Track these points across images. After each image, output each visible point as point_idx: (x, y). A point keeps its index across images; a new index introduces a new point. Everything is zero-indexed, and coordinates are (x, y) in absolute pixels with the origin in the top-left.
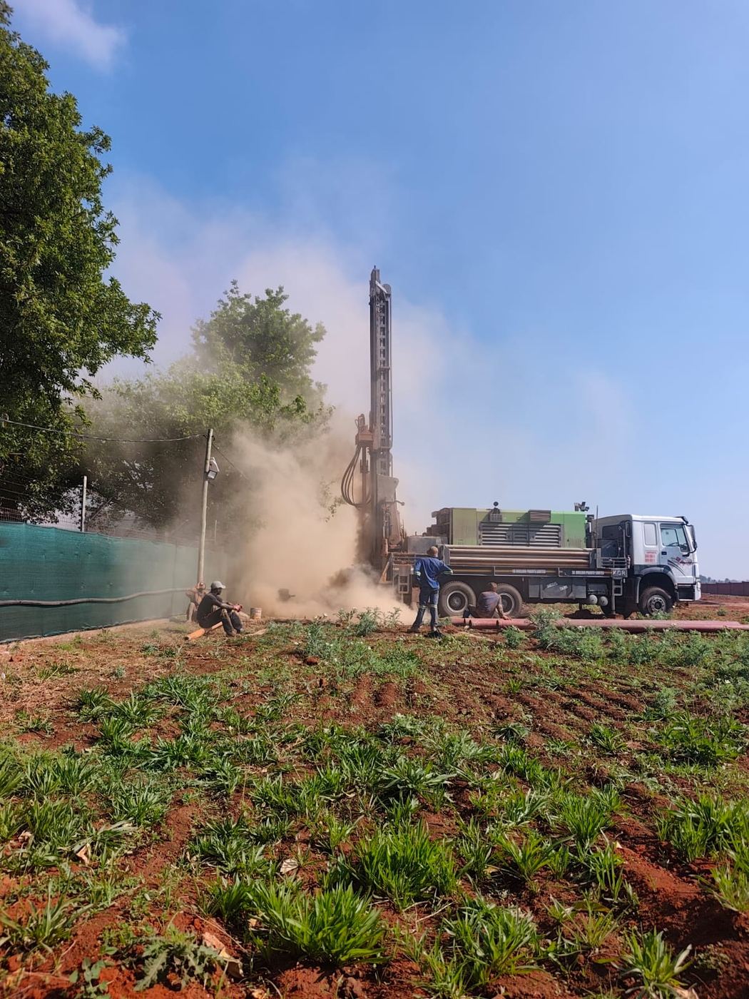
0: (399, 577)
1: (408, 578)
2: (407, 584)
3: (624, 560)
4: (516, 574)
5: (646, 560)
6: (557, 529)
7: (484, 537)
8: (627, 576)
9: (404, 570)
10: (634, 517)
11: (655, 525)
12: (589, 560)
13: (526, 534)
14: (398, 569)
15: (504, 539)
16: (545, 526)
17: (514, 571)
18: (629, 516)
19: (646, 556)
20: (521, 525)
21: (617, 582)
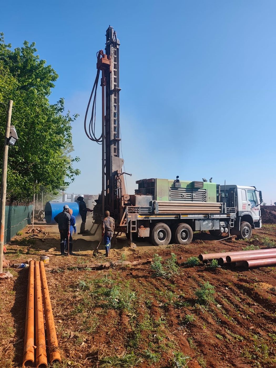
0: (131, 222)
1: (136, 222)
2: (136, 226)
3: (234, 209)
4: (189, 217)
5: (243, 209)
6: (205, 192)
7: (172, 196)
8: (236, 217)
9: (134, 216)
10: (238, 186)
11: (245, 190)
12: (221, 209)
13: (191, 195)
14: (130, 216)
15: (181, 197)
16: (199, 190)
17: (189, 216)
18: (236, 186)
19: (243, 206)
20: (189, 190)
21: (232, 220)
